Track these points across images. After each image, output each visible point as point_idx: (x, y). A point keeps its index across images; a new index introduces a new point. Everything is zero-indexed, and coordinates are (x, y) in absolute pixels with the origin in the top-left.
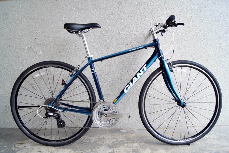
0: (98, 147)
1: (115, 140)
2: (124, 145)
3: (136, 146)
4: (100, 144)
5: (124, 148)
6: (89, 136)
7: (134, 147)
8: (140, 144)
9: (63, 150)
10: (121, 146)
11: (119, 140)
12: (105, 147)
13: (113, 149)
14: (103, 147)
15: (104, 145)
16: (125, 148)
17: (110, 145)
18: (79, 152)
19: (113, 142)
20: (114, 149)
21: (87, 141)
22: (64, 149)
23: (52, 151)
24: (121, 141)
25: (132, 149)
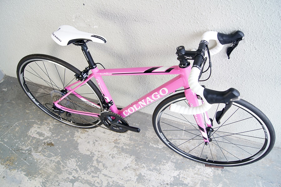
0: (164, 162)
2: (195, 167)
3: (209, 175)
4: (168, 157)
5: (192, 174)
7: (205, 176)
8: (214, 172)
9: (124, 156)
10: (191, 169)
12: (172, 164)
13: (180, 171)
14: (170, 163)
15: (172, 158)
16: (195, 174)
17: (179, 161)
18: (141, 165)
20: (182, 171)
21: (155, 146)
22: (127, 154)
23: (114, 155)
25: (201, 179)
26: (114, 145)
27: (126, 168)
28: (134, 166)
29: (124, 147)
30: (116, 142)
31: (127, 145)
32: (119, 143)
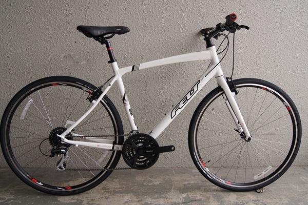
0: (166, 192)
1: (186, 183)
2: (200, 189)
4: (168, 188)
6: (151, 178)
9: (120, 196)
10: (196, 191)
11: (192, 183)
12: (176, 191)
13: (187, 193)
14: (172, 191)
15: (173, 188)
16: (203, 192)
17: (182, 188)
18: (143, 197)
19: (185, 185)
20: (189, 193)
21: (150, 184)
22: (122, 194)
23: (107, 197)
24: (194, 183)
26: (103, 191)
27: (127, 202)
28: (135, 199)
29: (116, 190)
30: (104, 188)
31: (119, 188)
32: (108, 189)
